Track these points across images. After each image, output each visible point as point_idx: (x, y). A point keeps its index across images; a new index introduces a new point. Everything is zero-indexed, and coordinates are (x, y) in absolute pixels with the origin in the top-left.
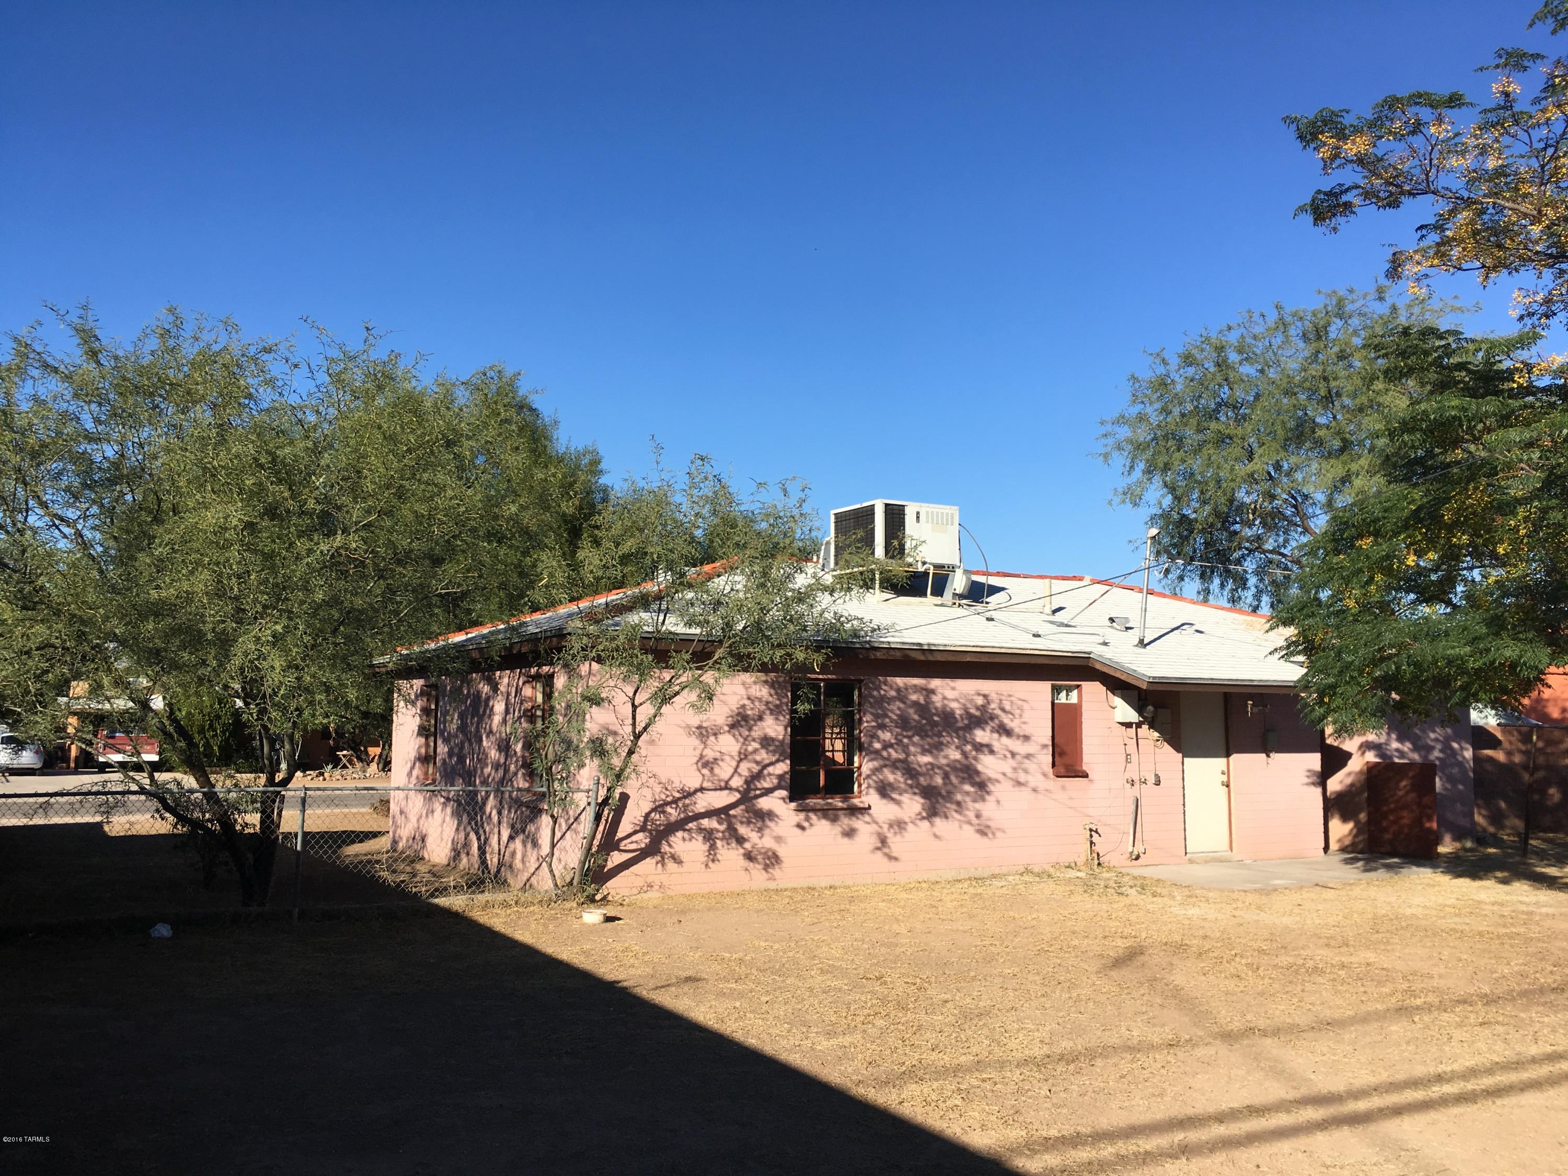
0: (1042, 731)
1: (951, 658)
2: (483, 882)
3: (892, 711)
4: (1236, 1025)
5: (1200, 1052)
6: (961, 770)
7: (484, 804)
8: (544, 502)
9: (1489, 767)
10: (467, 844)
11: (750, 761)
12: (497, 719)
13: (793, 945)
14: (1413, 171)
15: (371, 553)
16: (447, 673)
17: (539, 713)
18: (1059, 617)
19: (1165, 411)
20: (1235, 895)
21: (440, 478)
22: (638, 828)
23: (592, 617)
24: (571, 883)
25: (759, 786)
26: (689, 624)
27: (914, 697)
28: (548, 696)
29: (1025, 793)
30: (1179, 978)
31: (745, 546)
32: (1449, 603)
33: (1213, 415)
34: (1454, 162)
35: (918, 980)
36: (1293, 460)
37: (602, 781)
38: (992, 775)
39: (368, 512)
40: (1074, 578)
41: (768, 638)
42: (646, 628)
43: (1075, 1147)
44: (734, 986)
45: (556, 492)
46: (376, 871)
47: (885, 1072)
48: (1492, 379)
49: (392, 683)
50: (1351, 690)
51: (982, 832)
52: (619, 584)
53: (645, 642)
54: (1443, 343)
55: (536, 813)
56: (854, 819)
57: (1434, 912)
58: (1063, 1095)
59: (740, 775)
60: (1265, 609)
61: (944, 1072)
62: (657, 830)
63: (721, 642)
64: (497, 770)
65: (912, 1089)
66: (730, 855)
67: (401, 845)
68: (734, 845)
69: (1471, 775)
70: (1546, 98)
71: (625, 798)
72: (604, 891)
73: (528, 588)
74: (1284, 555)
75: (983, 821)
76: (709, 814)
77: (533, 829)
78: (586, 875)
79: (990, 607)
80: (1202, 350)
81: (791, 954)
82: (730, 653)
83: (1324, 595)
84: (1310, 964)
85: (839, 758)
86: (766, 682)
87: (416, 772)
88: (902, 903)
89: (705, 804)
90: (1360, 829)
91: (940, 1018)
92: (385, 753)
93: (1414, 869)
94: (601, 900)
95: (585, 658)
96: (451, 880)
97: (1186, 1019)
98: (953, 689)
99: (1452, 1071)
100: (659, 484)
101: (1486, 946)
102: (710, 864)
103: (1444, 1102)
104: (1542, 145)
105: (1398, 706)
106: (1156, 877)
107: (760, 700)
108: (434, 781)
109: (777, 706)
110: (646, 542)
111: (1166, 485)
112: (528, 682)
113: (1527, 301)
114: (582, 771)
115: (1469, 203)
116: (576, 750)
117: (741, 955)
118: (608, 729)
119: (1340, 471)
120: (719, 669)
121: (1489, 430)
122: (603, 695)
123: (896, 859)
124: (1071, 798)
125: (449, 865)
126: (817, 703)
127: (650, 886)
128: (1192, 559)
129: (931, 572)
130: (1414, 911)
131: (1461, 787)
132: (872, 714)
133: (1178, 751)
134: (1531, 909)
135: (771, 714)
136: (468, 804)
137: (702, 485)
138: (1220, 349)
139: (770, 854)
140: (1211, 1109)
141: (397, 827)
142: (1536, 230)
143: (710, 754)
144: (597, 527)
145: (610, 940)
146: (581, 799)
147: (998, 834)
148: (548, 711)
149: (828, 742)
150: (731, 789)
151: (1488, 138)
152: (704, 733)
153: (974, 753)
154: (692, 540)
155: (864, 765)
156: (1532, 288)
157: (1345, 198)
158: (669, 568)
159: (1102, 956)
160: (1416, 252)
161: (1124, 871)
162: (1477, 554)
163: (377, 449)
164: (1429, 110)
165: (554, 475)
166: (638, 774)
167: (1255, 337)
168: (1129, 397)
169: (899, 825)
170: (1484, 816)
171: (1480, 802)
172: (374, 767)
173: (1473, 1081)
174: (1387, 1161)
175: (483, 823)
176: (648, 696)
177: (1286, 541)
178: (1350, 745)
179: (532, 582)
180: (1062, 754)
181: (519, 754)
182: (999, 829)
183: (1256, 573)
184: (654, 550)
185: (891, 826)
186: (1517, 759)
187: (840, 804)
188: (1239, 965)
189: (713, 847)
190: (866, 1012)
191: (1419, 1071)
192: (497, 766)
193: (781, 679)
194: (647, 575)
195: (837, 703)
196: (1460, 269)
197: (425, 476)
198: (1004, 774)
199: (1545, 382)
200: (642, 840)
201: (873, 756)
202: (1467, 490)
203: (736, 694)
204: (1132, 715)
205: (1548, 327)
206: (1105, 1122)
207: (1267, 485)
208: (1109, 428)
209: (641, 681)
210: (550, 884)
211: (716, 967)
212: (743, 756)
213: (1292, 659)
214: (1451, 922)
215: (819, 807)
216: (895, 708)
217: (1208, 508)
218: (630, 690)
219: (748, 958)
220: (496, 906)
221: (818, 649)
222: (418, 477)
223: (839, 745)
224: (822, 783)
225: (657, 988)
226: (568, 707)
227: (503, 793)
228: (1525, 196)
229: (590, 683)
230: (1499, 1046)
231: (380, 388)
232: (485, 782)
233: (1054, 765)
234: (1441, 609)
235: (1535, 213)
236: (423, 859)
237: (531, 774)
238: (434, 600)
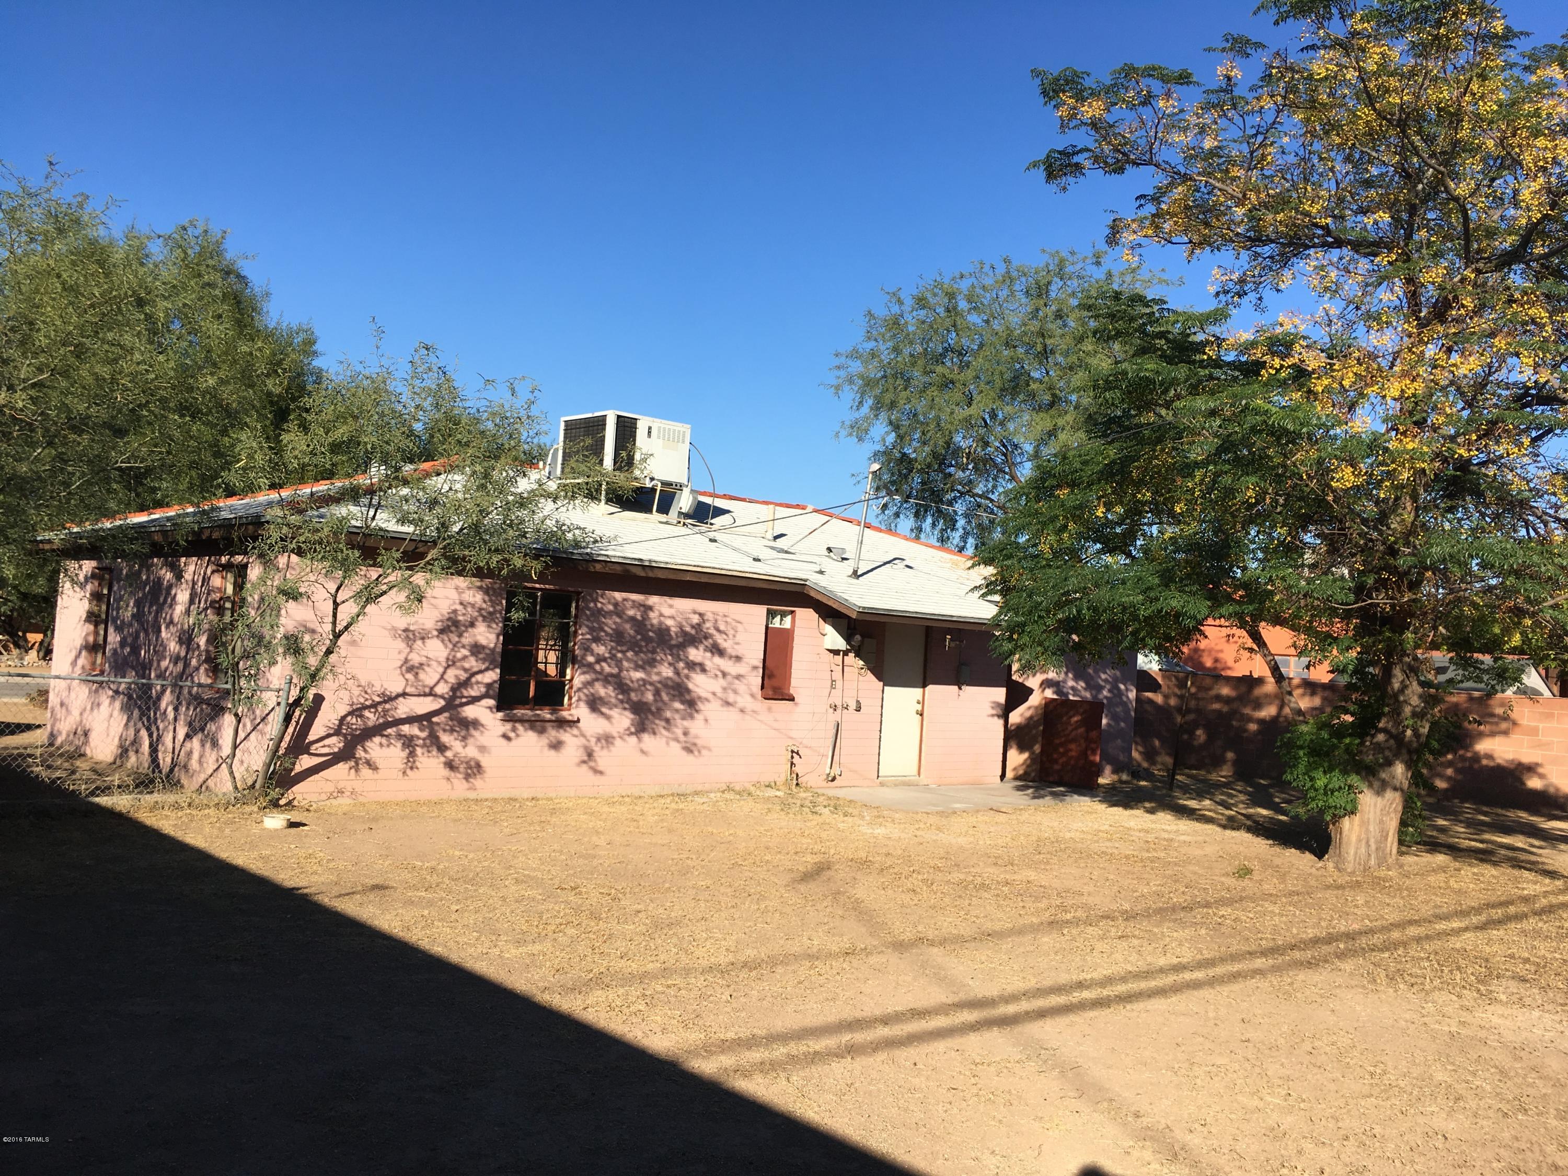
0: (754, 652)
1: (672, 576)
2: (152, 781)
3: (606, 625)
4: (908, 935)
5: (873, 960)
6: (673, 688)
7: (159, 698)
8: (247, 378)
9: (1148, 707)
10: (136, 742)
11: (457, 668)
12: (179, 609)
13: (488, 855)
14: (1139, 141)
15: (41, 414)
16: (124, 556)
17: (228, 605)
18: (780, 543)
19: (896, 350)
20: (919, 817)
21: (128, 339)
22: (332, 732)
23: (295, 507)
24: (253, 786)
25: (465, 693)
26: (402, 521)
27: (631, 613)
28: (239, 586)
29: (732, 713)
30: (860, 892)
31: (467, 444)
32: (1129, 555)
33: (939, 359)
34: (1177, 137)
35: (613, 891)
36: (1008, 409)
37: (295, 680)
38: (703, 694)
39: (40, 370)
40: (797, 506)
41: (486, 542)
42: (354, 523)
43: (749, 1048)
44: (423, 894)
45: (262, 368)
46: (29, 766)
47: (572, 978)
48: (1187, 349)
49: (58, 562)
50: (1037, 630)
51: (689, 750)
52: (328, 475)
53: (353, 537)
54: (1148, 311)
55: (218, 710)
56: (561, 731)
57: (1090, 837)
58: (743, 1000)
59: (446, 682)
60: (970, 551)
61: (629, 979)
62: (353, 735)
63: (435, 543)
64: (176, 663)
65: (598, 995)
66: (431, 764)
67: (59, 741)
68: (435, 752)
69: (1133, 714)
70: (1261, 87)
71: (319, 699)
72: (290, 795)
73: (223, 469)
74: (992, 501)
75: (690, 739)
76: (410, 720)
77: (214, 728)
78: (270, 778)
79: (714, 528)
80: (935, 295)
81: (486, 864)
82: (444, 556)
83: (1022, 539)
84: (979, 880)
85: (552, 670)
86: (480, 588)
87: (82, 661)
88: (604, 816)
89: (407, 710)
90: (1033, 759)
91: (632, 927)
92: (47, 640)
93: (1076, 797)
94: (286, 805)
95: (284, 549)
96: (116, 779)
97: (863, 930)
98: (671, 606)
99: (1092, 979)
100: (379, 370)
101: (1130, 868)
102: (408, 771)
103: (1081, 1006)
104: (1254, 131)
105: (1077, 647)
106: (849, 798)
107: (473, 606)
108: (102, 673)
109: (490, 613)
110: (361, 430)
111: (891, 423)
112: (217, 571)
113: (1224, 278)
114: (273, 669)
115: (1186, 178)
116: (268, 646)
117: (434, 863)
118: (305, 626)
119: (1049, 425)
120: (431, 570)
121: (1178, 397)
122: (302, 590)
123: (601, 773)
124: (776, 720)
125: (114, 763)
126: (532, 613)
127: (341, 792)
128: (909, 497)
129: (659, 488)
130: (1072, 835)
131: (1122, 724)
132: (587, 626)
133: (880, 679)
134: (1171, 836)
135: (484, 621)
136: (140, 698)
137: (425, 376)
138: (951, 296)
139: (473, 763)
140: (878, 1012)
141: (55, 720)
142: (1239, 212)
143: (415, 659)
144: (307, 411)
145: (293, 846)
146: (270, 699)
147: (704, 752)
148: (239, 603)
149: (541, 653)
150: (435, 695)
151: (1207, 119)
152: (410, 636)
153: (686, 671)
154: (411, 434)
155: (577, 678)
156: (1229, 267)
157: (1076, 159)
158: (384, 461)
159: (791, 870)
160: (1133, 221)
161: (820, 791)
162: (1157, 512)
163: (54, 299)
164: (1159, 83)
165: (260, 349)
166: (335, 675)
167: (984, 288)
168: (863, 332)
169: (607, 739)
170: (1140, 753)
171: (1138, 740)
172: (33, 655)
173: (1109, 988)
174: (1029, 1058)
175: (156, 719)
176: (352, 594)
177: (995, 487)
178: (1033, 682)
179: (231, 463)
180: (771, 676)
181: (203, 647)
182: (704, 747)
183: (966, 515)
184: (370, 440)
185: (599, 740)
186: (1173, 702)
187: (548, 716)
188: (915, 880)
189: (412, 754)
190: (558, 921)
191: (1063, 978)
192: (176, 659)
193: (497, 586)
194: (358, 466)
195: (554, 615)
196: (1170, 242)
197: (110, 336)
198: (714, 694)
199: (1230, 357)
200: (335, 744)
201: (585, 669)
202: (1154, 451)
203: (447, 598)
204: (840, 643)
205: (1239, 305)
206: (780, 1025)
207: (982, 431)
208: (842, 360)
209: (345, 578)
210: (229, 786)
211: (406, 875)
212: (451, 663)
213: (989, 598)
214: (1104, 846)
215: (526, 718)
216: (610, 623)
217: (927, 449)
218: (332, 587)
219: (441, 866)
220: (166, 808)
221: (536, 557)
222: (101, 335)
223: (552, 657)
224: (531, 694)
225: (340, 896)
226: (262, 599)
227: (181, 687)
228: (1234, 179)
229: (288, 576)
230: (1134, 957)
231: (61, 231)
232: (161, 676)
233: (762, 687)
234: (1122, 559)
235: (1240, 196)
236: (83, 755)
237: (215, 669)
238: (115, 474)
